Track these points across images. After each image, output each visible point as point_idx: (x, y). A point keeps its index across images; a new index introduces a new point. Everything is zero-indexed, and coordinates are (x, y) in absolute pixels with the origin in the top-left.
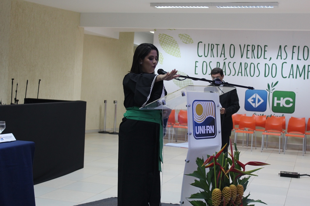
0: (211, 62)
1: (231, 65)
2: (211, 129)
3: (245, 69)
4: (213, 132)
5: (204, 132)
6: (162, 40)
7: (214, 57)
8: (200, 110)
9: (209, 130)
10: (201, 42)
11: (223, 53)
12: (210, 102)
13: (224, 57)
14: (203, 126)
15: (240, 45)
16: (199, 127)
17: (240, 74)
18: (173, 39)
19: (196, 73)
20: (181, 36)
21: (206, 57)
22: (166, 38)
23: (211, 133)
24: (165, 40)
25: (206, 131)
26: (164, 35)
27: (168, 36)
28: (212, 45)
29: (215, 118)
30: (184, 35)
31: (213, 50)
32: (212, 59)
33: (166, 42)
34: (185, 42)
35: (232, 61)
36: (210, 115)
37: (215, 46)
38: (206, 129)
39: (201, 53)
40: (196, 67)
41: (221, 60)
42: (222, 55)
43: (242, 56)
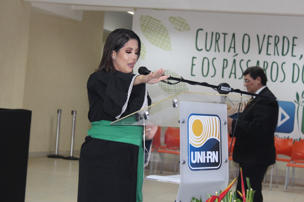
0: (215, 58)
1: (244, 64)
2: (213, 156)
4: (217, 161)
5: (203, 161)
6: (145, 25)
7: (219, 51)
9: (210, 157)
10: (202, 30)
11: (233, 46)
12: (214, 117)
13: (235, 52)
14: (202, 152)
15: (258, 36)
16: (196, 152)
18: (161, 24)
19: (193, 74)
20: (172, 20)
21: (207, 51)
22: (151, 22)
23: (214, 162)
24: (150, 24)
25: (206, 159)
26: (148, 18)
27: (154, 19)
28: (218, 35)
29: (219, 141)
30: (177, 18)
31: (219, 42)
32: (216, 54)
33: (151, 27)
34: (178, 28)
35: (246, 57)
36: (213, 136)
37: (222, 36)
38: (206, 155)
39: (201, 45)
40: (193, 65)
41: (230, 57)
42: (231, 49)
43: (260, 53)
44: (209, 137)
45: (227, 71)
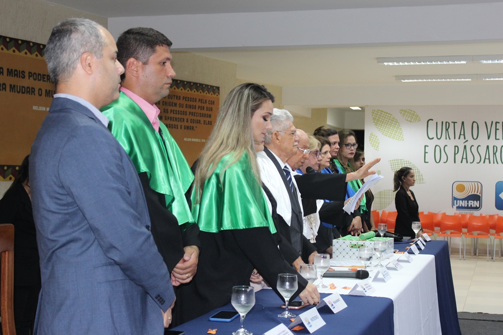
0: (446, 146)
1: (474, 149)
3: (494, 154)
6: (377, 118)
7: (450, 139)
10: (432, 120)
11: (462, 133)
13: (465, 138)
15: (486, 123)
17: (487, 161)
18: (392, 116)
19: (426, 161)
20: (403, 112)
21: (439, 139)
22: (382, 115)
24: (381, 117)
26: (380, 112)
27: (385, 112)
28: (447, 124)
30: (408, 111)
31: (449, 130)
32: (447, 142)
33: (382, 120)
34: (409, 120)
35: (476, 143)
37: (452, 125)
39: (432, 134)
40: (425, 153)
41: (460, 143)
42: (461, 136)
43: (489, 138)
45: (459, 157)
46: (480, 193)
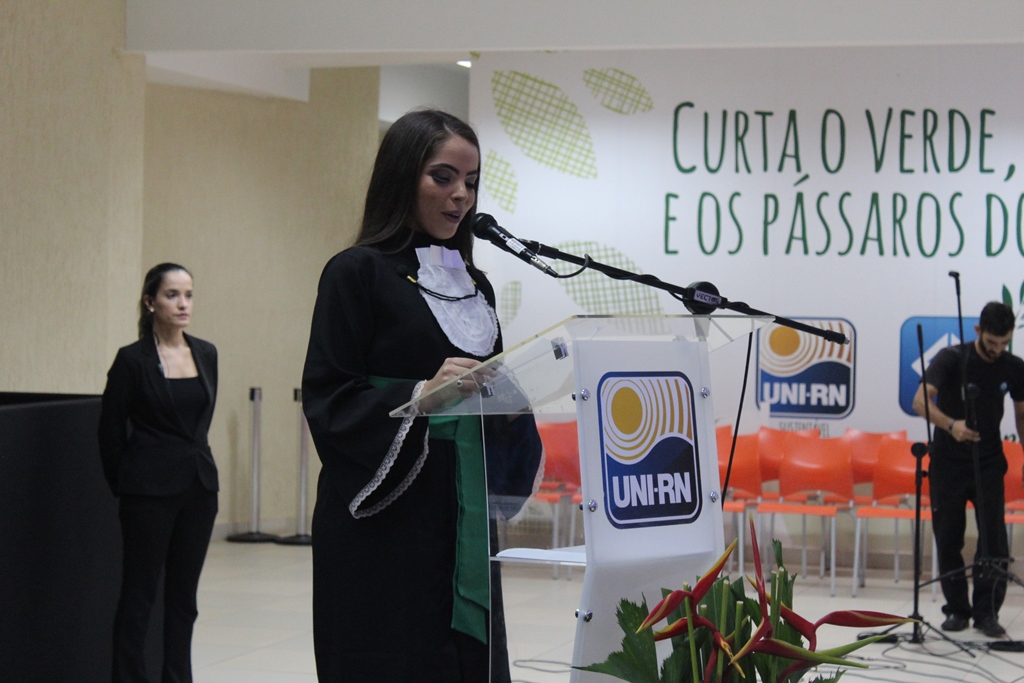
0: (737, 194)
1: (830, 207)
2: (675, 486)
3: (897, 221)
4: (688, 499)
5: (647, 500)
6: (509, 100)
7: (749, 170)
8: (628, 412)
9: (668, 489)
10: (690, 105)
11: (791, 150)
12: (671, 379)
13: (799, 169)
14: (643, 477)
15: (868, 114)
16: (626, 478)
17: (872, 246)
18: (558, 94)
19: (671, 248)
20: (594, 80)
21: (712, 171)
22: (526, 90)
23: (679, 501)
24: (523, 98)
25: (656, 495)
26: (518, 78)
27: (535, 80)
28: (742, 119)
29: (692, 443)
30: (610, 73)
31: (746, 140)
32: (741, 183)
34: (615, 103)
35: (835, 185)
36: (671, 430)
37: (755, 122)
39: (691, 155)
40: (668, 219)
41: (784, 185)
42: (787, 160)
43: (878, 165)
44: (663, 432)
45: (779, 232)
46: (849, 359)
